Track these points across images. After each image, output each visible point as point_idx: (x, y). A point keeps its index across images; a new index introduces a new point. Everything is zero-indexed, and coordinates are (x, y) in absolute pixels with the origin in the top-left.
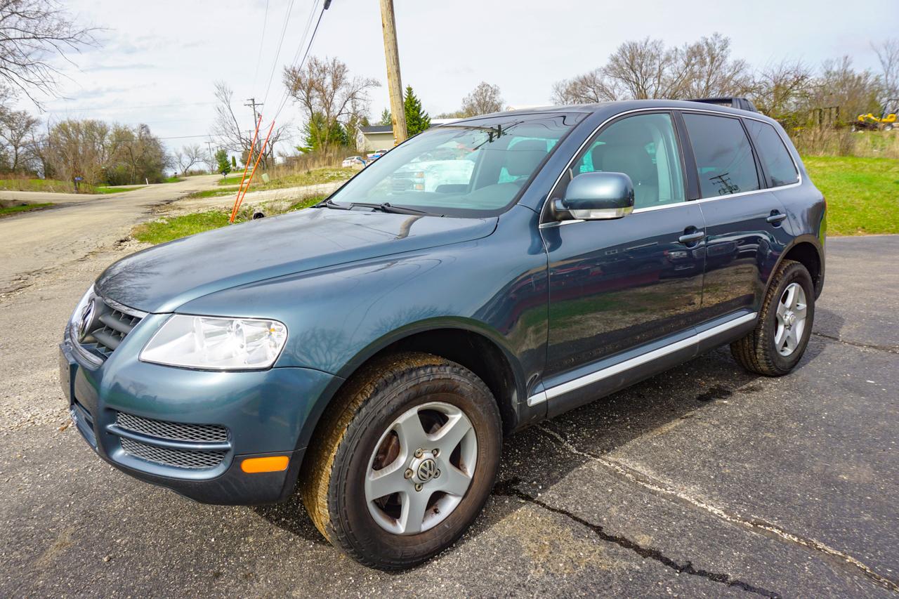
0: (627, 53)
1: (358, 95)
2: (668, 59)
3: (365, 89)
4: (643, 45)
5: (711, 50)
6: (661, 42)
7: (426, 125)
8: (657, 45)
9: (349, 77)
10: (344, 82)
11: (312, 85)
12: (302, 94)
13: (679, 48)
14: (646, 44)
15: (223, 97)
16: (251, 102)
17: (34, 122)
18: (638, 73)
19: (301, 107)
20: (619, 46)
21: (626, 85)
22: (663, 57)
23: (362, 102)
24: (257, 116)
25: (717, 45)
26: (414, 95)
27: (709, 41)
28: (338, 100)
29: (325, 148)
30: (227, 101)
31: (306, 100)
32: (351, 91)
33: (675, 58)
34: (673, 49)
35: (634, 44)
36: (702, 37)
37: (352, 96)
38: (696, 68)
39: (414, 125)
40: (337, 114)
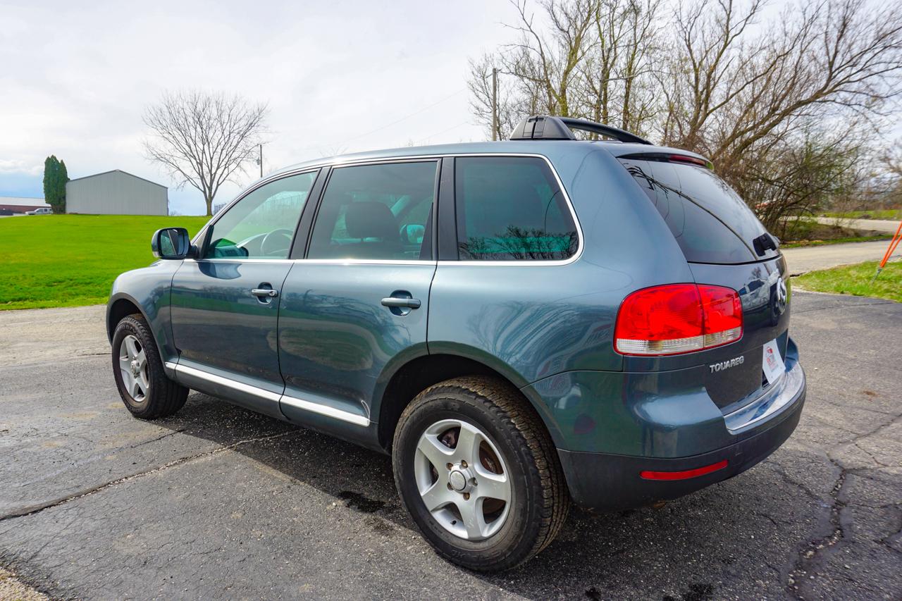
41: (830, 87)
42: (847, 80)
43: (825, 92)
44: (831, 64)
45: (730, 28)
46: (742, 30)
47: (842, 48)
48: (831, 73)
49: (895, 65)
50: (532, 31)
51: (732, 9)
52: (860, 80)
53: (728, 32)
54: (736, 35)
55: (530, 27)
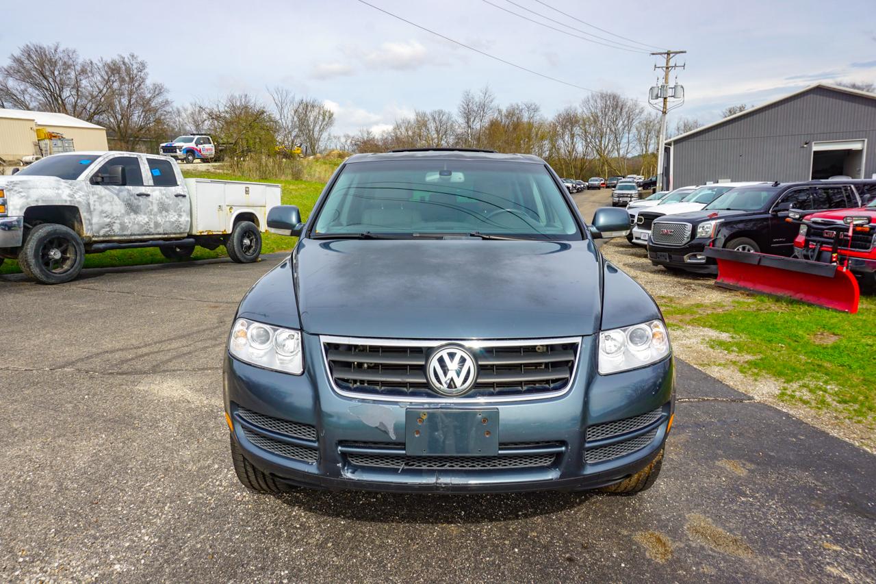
0: (33, 56)
2: (83, 71)
4: (53, 51)
5: (128, 71)
6: (74, 52)
8: (70, 54)
13: (94, 62)
14: (56, 51)
18: (51, 80)
20: (22, 47)
21: (37, 92)
22: (78, 68)
25: (135, 66)
27: (126, 60)
33: (91, 71)
34: (89, 62)
35: (40, 48)
36: (119, 55)
38: (116, 85)
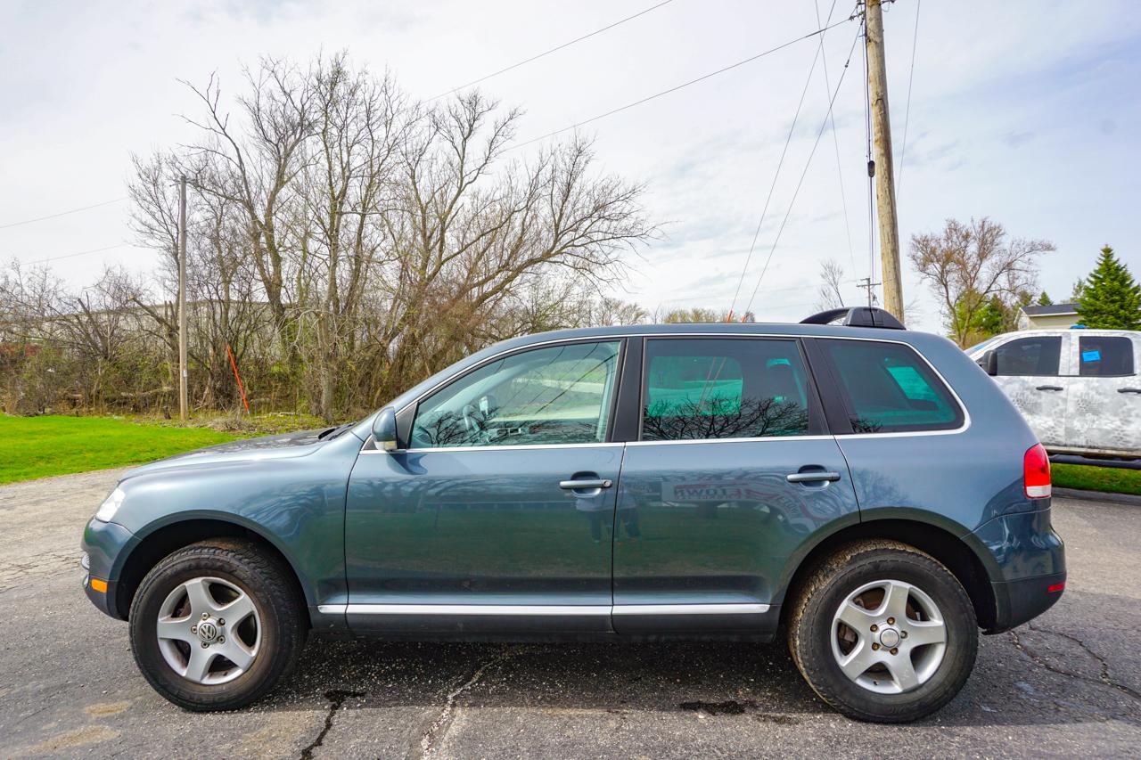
1: (1018, 265)
3: (1028, 256)
7: (1135, 301)
9: (1005, 242)
10: (997, 248)
11: (948, 258)
12: (935, 268)
15: (831, 278)
16: (865, 282)
17: (642, 314)
19: (932, 285)
23: (1023, 274)
24: (872, 298)
26: (1114, 259)
28: (985, 273)
29: (962, 337)
30: (835, 284)
31: (939, 276)
32: (1006, 260)
37: (1008, 267)
39: (1113, 302)
40: (984, 291)
41: (558, 247)
42: (571, 244)
43: (554, 252)
44: (557, 226)
45: (464, 174)
46: (475, 178)
47: (567, 211)
48: (557, 235)
49: (611, 236)
50: (226, 135)
51: (466, 156)
52: (583, 245)
53: (462, 179)
54: (469, 183)
55: (223, 129)
